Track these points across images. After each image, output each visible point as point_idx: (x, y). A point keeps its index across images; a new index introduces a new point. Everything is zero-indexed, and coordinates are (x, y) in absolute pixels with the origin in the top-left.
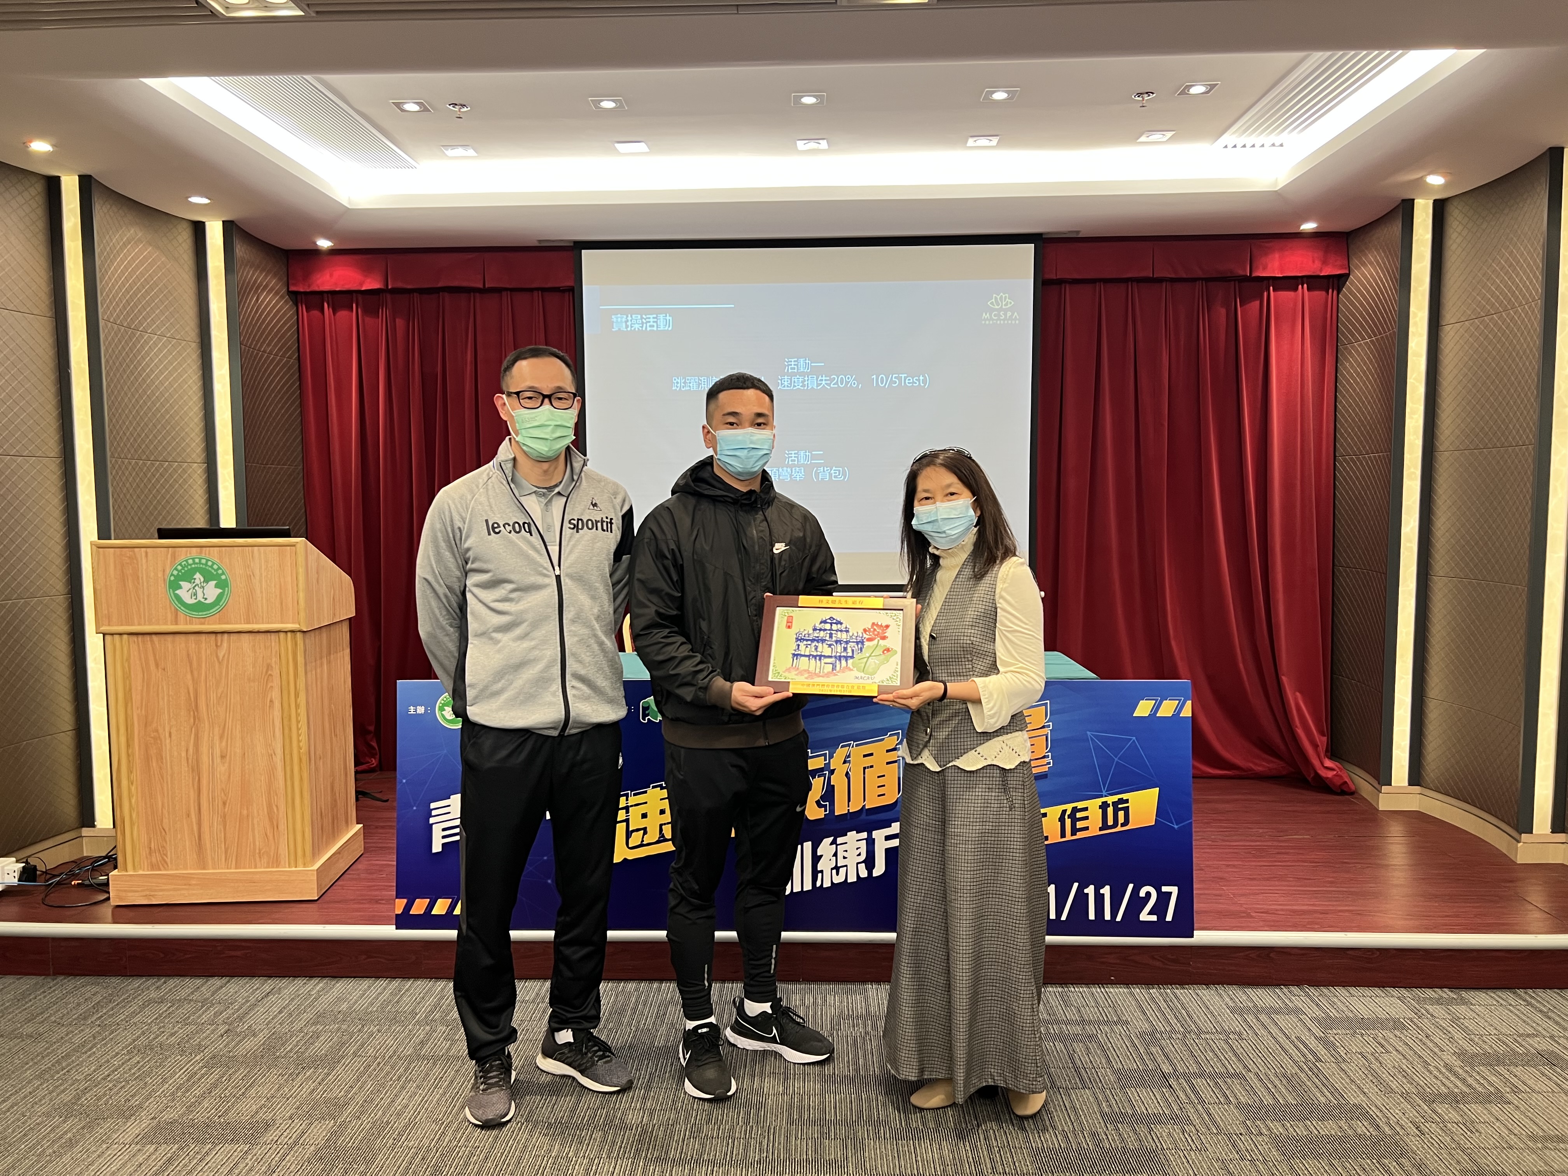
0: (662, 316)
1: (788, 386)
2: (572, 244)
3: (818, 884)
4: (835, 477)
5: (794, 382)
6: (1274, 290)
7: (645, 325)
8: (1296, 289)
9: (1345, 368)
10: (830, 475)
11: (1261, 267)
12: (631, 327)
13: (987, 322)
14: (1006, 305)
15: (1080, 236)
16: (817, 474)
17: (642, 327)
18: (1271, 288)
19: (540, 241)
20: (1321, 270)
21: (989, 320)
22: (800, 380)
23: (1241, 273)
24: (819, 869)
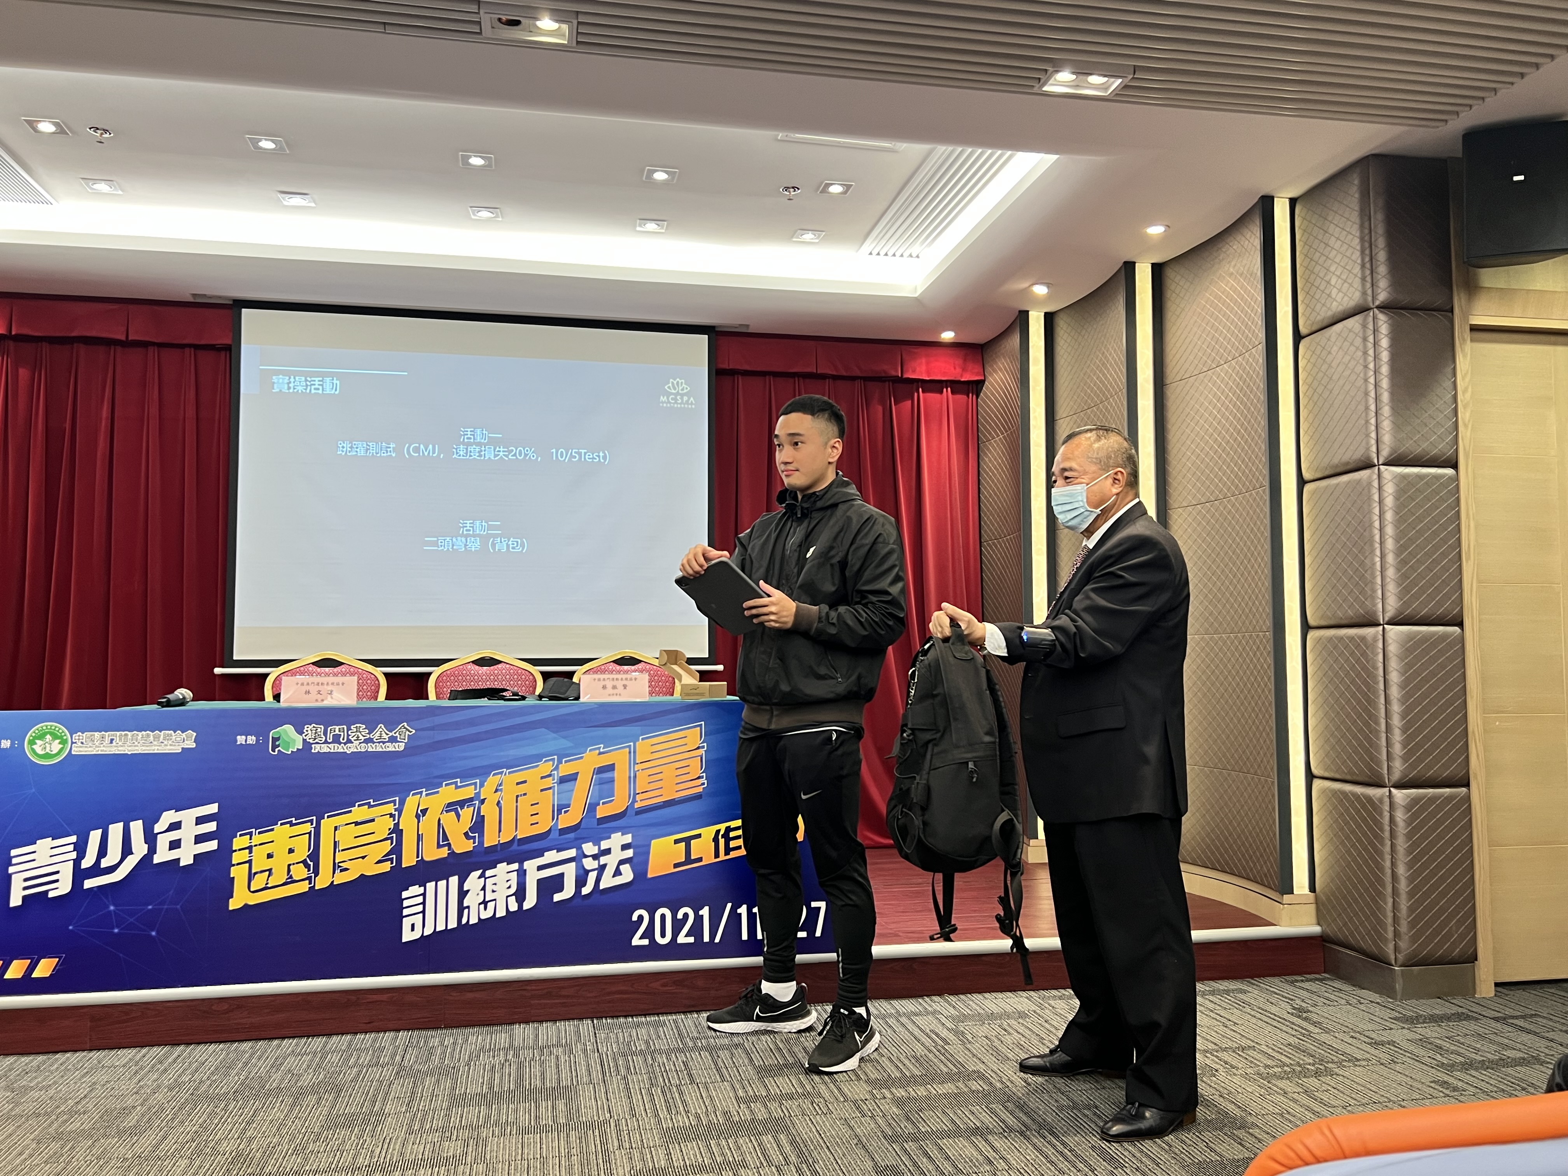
0: (328, 379)
1: (463, 456)
2: (231, 303)
3: (464, 921)
4: (513, 548)
5: (471, 452)
6: (923, 392)
7: (309, 387)
8: (941, 392)
9: (985, 463)
10: (508, 546)
11: (911, 371)
12: (294, 389)
13: (665, 405)
14: (683, 390)
15: (749, 331)
16: (494, 545)
17: (306, 389)
18: (920, 389)
19: (194, 295)
20: (962, 376)
21: (667, 403)
22: (477, 450)
23: (893, 373)
24: (465, 905)
